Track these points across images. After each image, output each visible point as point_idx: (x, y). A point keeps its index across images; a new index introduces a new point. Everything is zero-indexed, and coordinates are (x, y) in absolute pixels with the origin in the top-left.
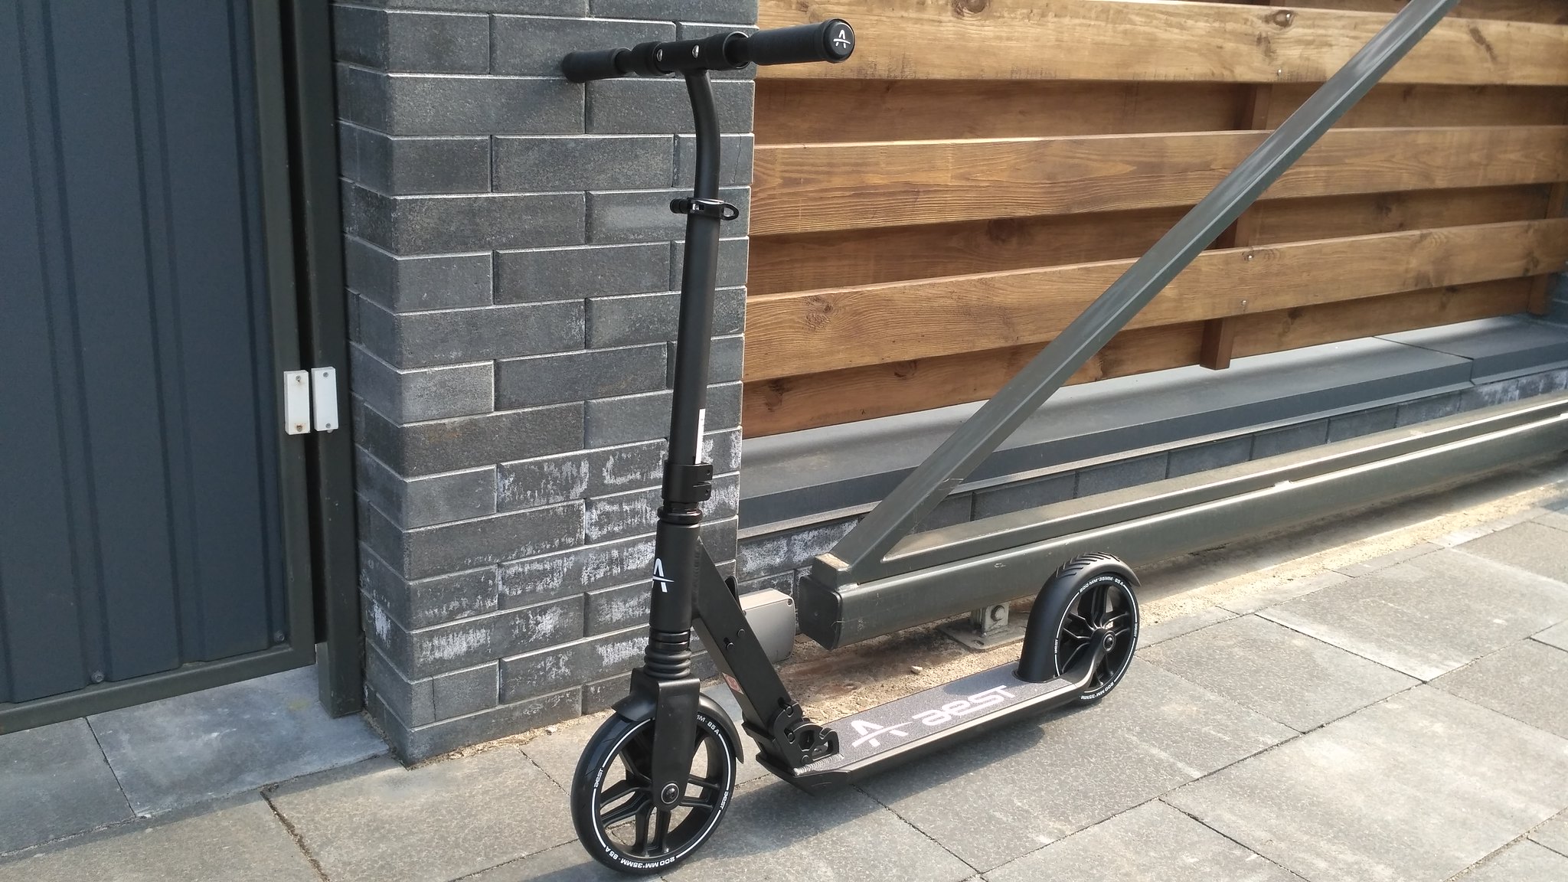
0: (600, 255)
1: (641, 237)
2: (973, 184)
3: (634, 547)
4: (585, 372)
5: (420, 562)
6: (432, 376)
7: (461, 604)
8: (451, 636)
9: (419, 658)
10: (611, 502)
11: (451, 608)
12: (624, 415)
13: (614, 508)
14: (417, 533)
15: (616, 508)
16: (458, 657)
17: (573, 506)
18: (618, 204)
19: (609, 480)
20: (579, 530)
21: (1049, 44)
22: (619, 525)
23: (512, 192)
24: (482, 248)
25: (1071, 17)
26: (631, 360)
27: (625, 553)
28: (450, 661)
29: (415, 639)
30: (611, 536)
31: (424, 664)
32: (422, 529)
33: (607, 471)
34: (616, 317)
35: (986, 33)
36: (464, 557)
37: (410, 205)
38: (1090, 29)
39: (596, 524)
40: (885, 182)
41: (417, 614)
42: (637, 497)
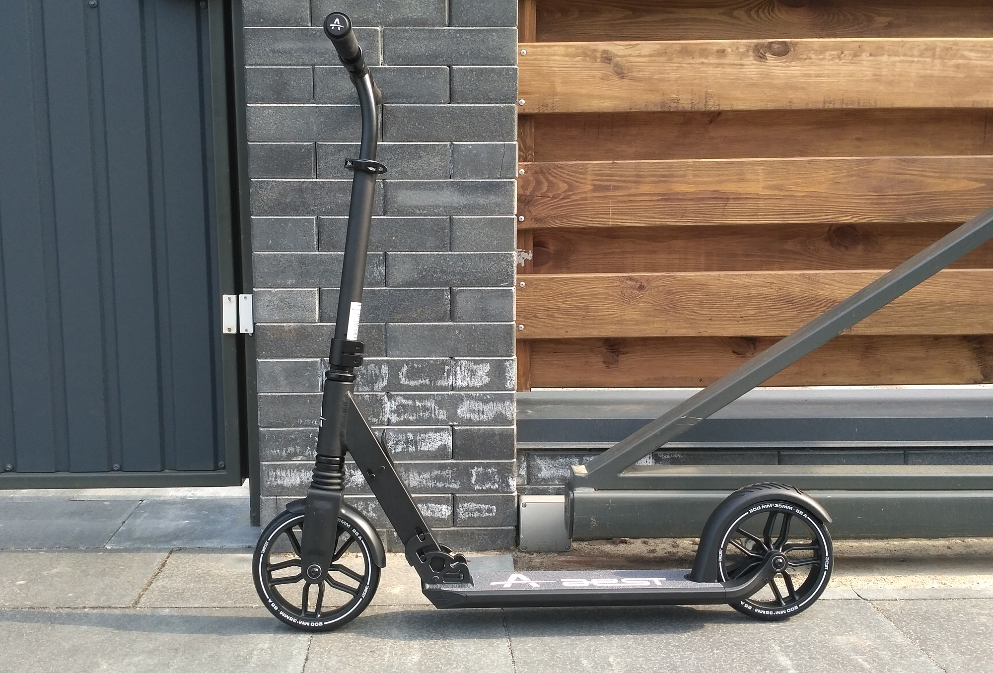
0: (394, 223)
1: (425, 212)
2: (787, 193)
3: (425, 434)
4: (384, 302)
5: (268, 416)
6: (275, 294)
7: (296, 450)
8: (289, 471)
9: (267, 481)
10: (406, 397)
11: (289, 452)
12: (415, 336)
13: (409, 403)
14: (266, 396)
15: (410, 402)
16: (294, 487)
17: (376, 395)
18: (407, 189)
19: (404, 381)
20: (381, 414)
21: (865, 78)
22: (413, 416)
23: (330, 179)
24: (308, 214)
25: (889, 56)
26: (420, 298)
27: (418, 437)
28: (288, 488)
29: (264, 468)
30: (407, 422)
31: (270, 486)
32: (269, 394)
33: (402, 375)
34: (407, 266)
35: (793, 72)
36: (297, 418)
37: (260, 184)
38: (913, 64)
39: (394, 412)
40: (693, 190)
41: (265, 451)
42: (427, 397)
